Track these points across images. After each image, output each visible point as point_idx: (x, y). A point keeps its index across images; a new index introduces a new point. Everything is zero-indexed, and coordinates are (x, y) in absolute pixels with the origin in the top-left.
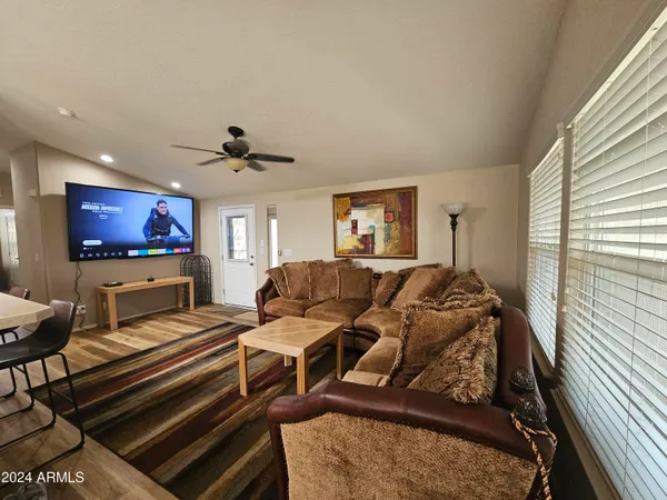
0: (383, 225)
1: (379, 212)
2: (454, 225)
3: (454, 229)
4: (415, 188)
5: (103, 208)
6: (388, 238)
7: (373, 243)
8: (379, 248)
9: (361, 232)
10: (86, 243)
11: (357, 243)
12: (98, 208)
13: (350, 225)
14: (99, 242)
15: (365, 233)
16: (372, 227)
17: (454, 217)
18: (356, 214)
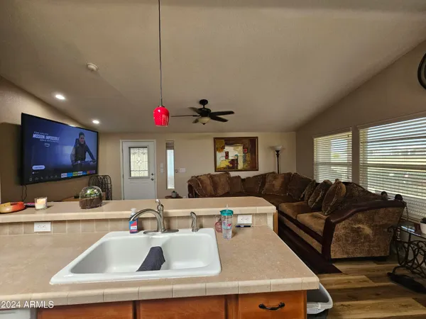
0: (242, 154)
1: (240, 148)
2: (278, 155)
3: (278, 156)
4: (257, 137)
5: (48, 138)
6: (245, 161)
7: (237, 163)
8: (241, 166)
9: (230, 158)
10: (34, 168)
11: (228, 164)
12: (44, 137)
13: (224, 155)
14: (43, 167)
15: (233, 158)
16: (236, 155)
17: (278, 151)
18: (227, 149)
